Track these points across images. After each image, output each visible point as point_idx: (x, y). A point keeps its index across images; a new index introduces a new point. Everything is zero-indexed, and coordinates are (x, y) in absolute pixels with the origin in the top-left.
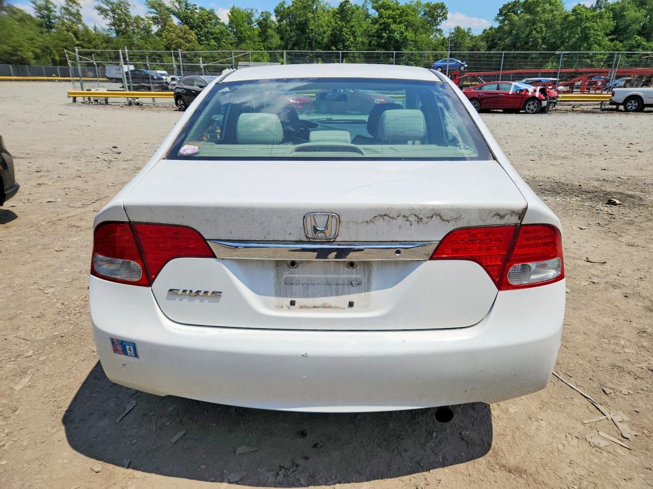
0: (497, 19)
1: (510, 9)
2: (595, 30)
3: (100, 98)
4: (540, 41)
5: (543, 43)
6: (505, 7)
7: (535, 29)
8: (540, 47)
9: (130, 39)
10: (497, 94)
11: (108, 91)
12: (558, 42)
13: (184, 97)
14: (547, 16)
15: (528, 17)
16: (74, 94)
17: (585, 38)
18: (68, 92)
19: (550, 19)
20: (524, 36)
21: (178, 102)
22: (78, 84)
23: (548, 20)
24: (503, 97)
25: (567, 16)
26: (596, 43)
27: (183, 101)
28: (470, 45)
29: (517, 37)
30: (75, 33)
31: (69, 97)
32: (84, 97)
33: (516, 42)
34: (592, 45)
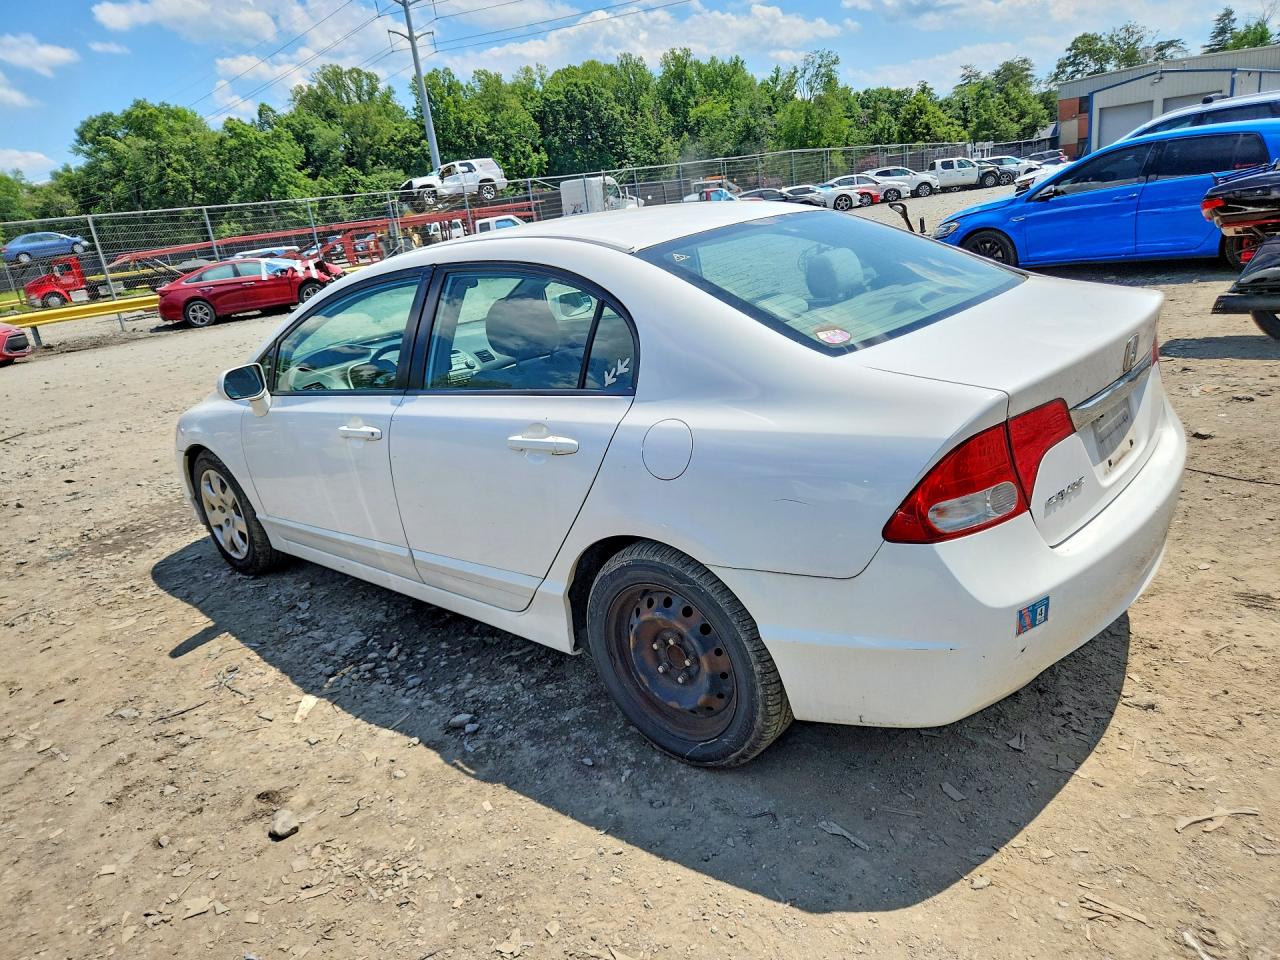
0: (78, 151)
1: (98, 130)
2: (281, 161)
4: (189, 186)
5: (196, 189)
6: (87, 126)
7: (169, 165)
8: (194, 197)
10: (241, 283)
12: (223, 186)
14: (181, 141)
15: (143, 143)
17: (271, 175)
19: (190, 145)
20: (152, 178)
23: (188, 147)
24: (252, 287)
25: (222, 141)
26: (291, 183)
28: (38, 205)
29: (138, 182)
33: (138, 192)
34: (285, 186)
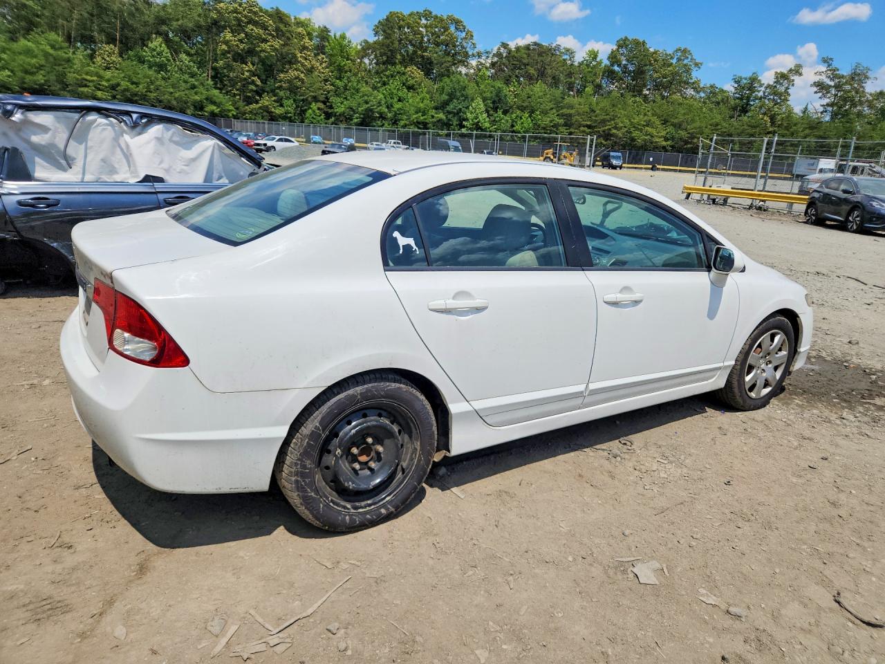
3: (720, 197)
9: (848, 125)
11: (732, 188)
13: (819, 204)
16: (690, 189)
18: (684, 187)
21: (809, 211)
22: (701, 178)
27: (816, 210)
30: (772, 118)
31: (683, 192)
32: (702, 194)
